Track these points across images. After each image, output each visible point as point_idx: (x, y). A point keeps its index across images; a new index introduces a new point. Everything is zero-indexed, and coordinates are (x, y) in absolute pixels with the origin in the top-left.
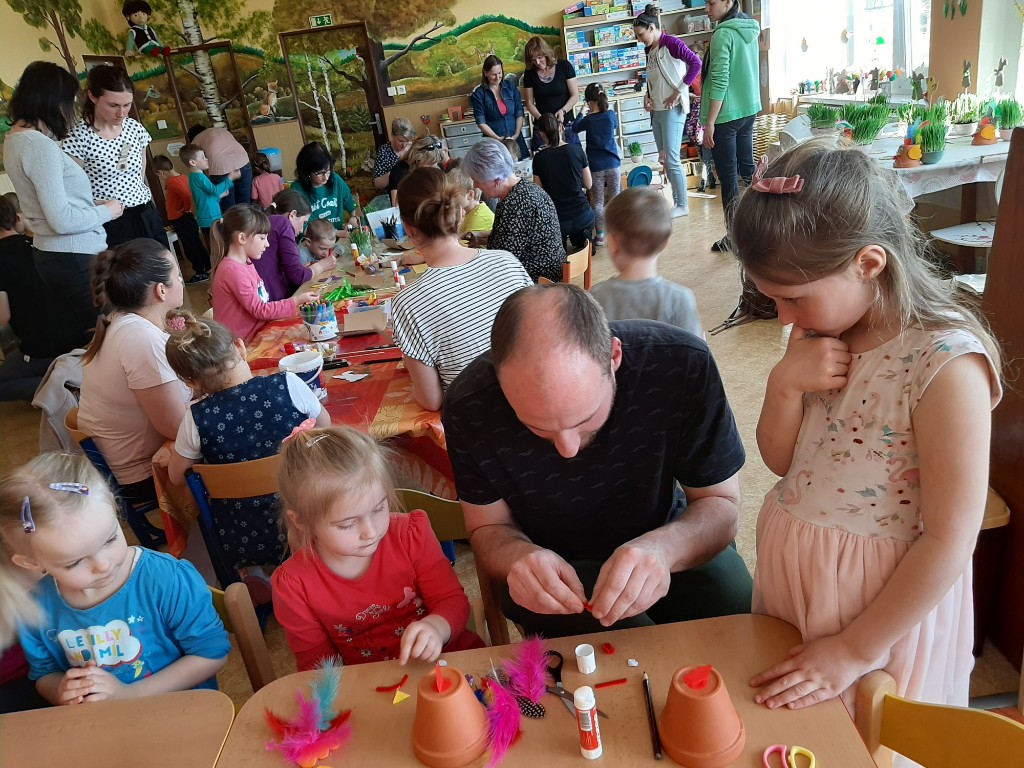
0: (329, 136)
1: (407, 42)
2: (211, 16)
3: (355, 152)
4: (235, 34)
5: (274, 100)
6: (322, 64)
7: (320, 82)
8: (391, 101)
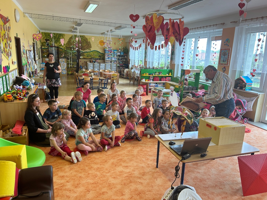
0: (70, 62)
1: (84, 51)
2: (57, 43)
3: (73, 64)
4: (60, 46)
5: (63, 55)
6: (71, 52)
7: (70, 54)
8: (80, 58)
